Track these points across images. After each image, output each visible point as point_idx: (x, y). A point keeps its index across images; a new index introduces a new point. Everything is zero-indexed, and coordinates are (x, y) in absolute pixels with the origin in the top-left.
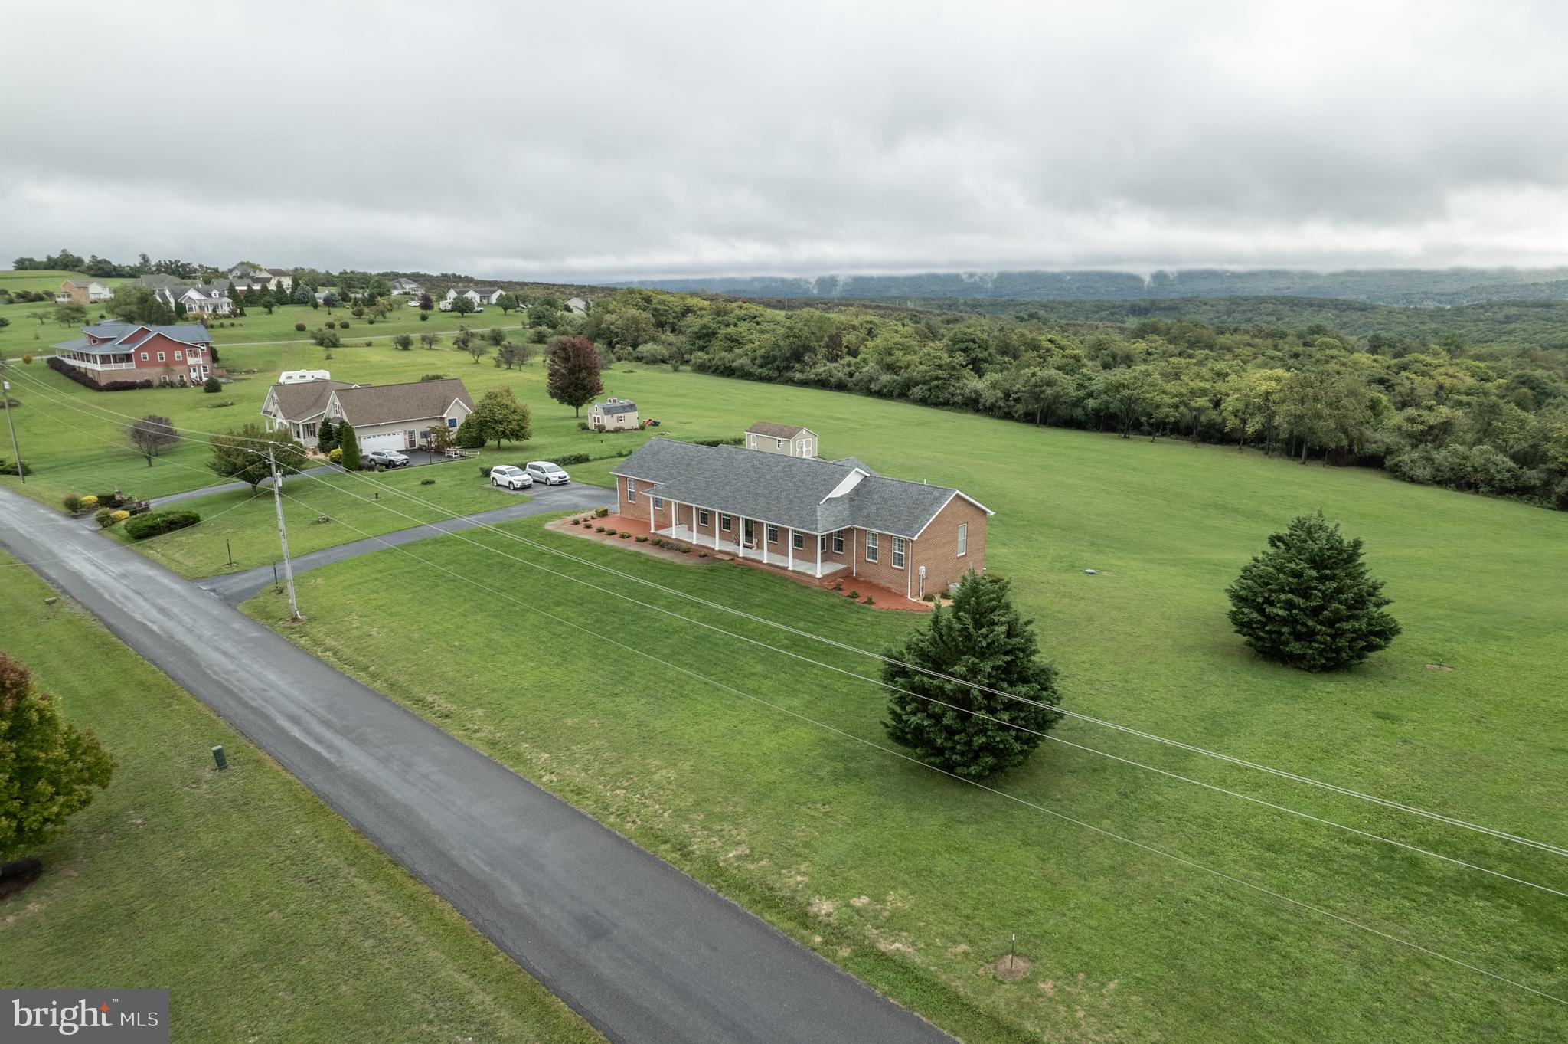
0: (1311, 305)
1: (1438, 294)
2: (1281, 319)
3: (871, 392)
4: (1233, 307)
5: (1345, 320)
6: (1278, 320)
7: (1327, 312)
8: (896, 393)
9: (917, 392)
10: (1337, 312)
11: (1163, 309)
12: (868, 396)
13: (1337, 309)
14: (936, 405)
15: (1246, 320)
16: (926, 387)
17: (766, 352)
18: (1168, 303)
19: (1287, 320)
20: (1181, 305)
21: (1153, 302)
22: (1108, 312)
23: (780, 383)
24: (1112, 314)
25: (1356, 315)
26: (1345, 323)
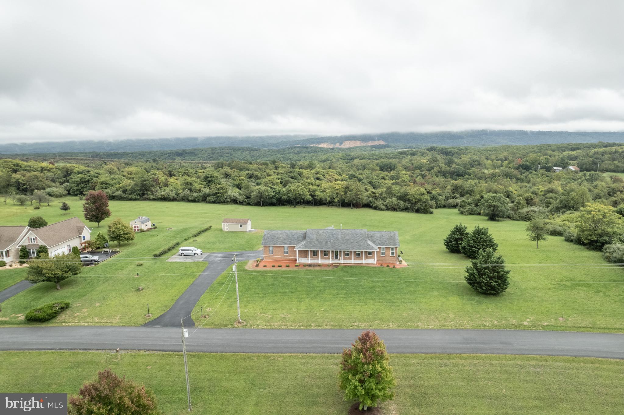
0: (240, 150)
1: (272, 144)
2: (232, 155)
3: (188, 200)
4: (214, 151)
5: (252, 154)
6: (231, 155)
7: (246, 152)
8: (200, 200)
9: (211, 198)
10: (249, 152)
11: (188, 153)
12: (188, 202)
13: (248, 150)
14: (219, 203)
15: (220, 156)
16: (215, 197)
17: (132, 188)
18: (189, 151)
19: (234, 155)
20: (194, 151)
21: (184, 151)
22: (167, 155)
23: (141, 200)
24: (169, 156)
25: (255, 152)
26: (253, 156)
